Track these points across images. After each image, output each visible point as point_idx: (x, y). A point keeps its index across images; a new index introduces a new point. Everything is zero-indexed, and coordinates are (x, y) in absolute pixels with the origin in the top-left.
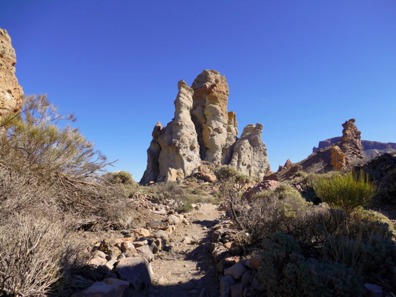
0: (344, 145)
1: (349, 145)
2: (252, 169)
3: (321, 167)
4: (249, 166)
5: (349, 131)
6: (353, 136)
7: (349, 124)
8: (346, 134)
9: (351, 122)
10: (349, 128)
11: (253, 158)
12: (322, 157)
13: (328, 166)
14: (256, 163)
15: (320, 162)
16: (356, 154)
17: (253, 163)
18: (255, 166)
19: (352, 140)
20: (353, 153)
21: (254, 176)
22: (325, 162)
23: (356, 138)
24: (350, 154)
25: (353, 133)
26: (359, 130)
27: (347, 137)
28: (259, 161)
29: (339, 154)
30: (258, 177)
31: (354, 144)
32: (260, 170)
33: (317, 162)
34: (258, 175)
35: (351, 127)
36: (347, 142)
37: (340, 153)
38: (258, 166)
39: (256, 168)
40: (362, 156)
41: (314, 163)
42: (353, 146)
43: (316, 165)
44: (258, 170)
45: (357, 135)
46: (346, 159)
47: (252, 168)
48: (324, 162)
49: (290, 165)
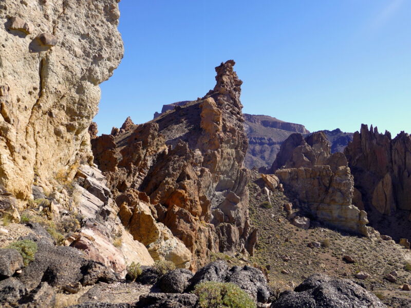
0: (219, 98)
1: (225, 99)
2: (53, 58)
3: (183, 131)
4: (40, 44)
5: (227, 77)
6: (232, 86)
7: (228, 66)
8: (223, 82)
9: (230, 64)
10: (227, 73)
11: (63, 17)
12: (184, 115)
13: (194, 129)
14: (74, 40)
15: (182, 122)
16: (235, 114)
17: (59, 34)
18: (70, 49)
19: (230, 92)
20: (232, 113)
21: (62, 89)
22: (189, 123)
23: (235, 89)
24: (228, 113)
25: (233, 81)
26: (239, 78)
27: (223, 86)
28: (84, 36)
29: (213, 110)
30: (77, 97)
31: (232, 99)
32: (90, 70)
33: (177, 123)
34: (81, 90)
35: (229, 71)
36: (224, 95)
37: (215, 108)
38: (79, 51)
39: (70, 60)
40: (242, 118)
41: (172, 124)
42: (231, 101)
43: (175, 127)
44: (78, 68)
45: (236, 85)
46: (223, 119)
47: (56, 56)
48: (187, 122)
49: (132, 127)
